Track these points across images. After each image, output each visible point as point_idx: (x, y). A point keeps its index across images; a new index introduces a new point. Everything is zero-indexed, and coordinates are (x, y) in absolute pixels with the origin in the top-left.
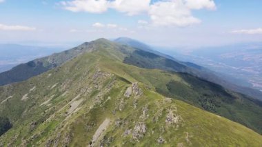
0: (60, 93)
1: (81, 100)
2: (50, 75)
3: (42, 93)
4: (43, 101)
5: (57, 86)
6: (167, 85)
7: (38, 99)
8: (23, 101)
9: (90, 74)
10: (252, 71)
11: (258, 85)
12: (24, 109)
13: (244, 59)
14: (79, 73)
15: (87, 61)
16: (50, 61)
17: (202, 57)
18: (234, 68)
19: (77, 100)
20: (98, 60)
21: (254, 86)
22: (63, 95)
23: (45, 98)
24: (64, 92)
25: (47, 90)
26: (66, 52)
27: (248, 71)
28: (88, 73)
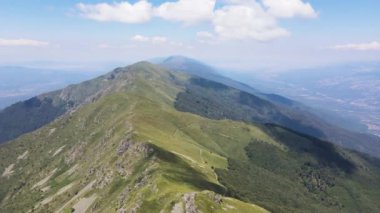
0: (67, 167)
1: (93, 198)
2: (53, 130)
3: (38, 164)
4: (38, 180)
5: (64, 151)
6: (246, 149)
7: (31, 174)
8: (5, 178)
9: (116, 137)
10: (365, 105)
11: (375, 127)
12: (5, 194)
13: (353, 87)
14: (99, 129)
15: (115, 106)
16: (63, 97)
17: (291, 85)
18: (339, 100)
19: (87, 195)
20: (132, 107)
21: (370, 128)
22: (70, 171)
23: (41, 174)
24: (72, 165)
25: (45, 159)
26: (87, 83)
27: (360, 105)
28: (113, 134)
